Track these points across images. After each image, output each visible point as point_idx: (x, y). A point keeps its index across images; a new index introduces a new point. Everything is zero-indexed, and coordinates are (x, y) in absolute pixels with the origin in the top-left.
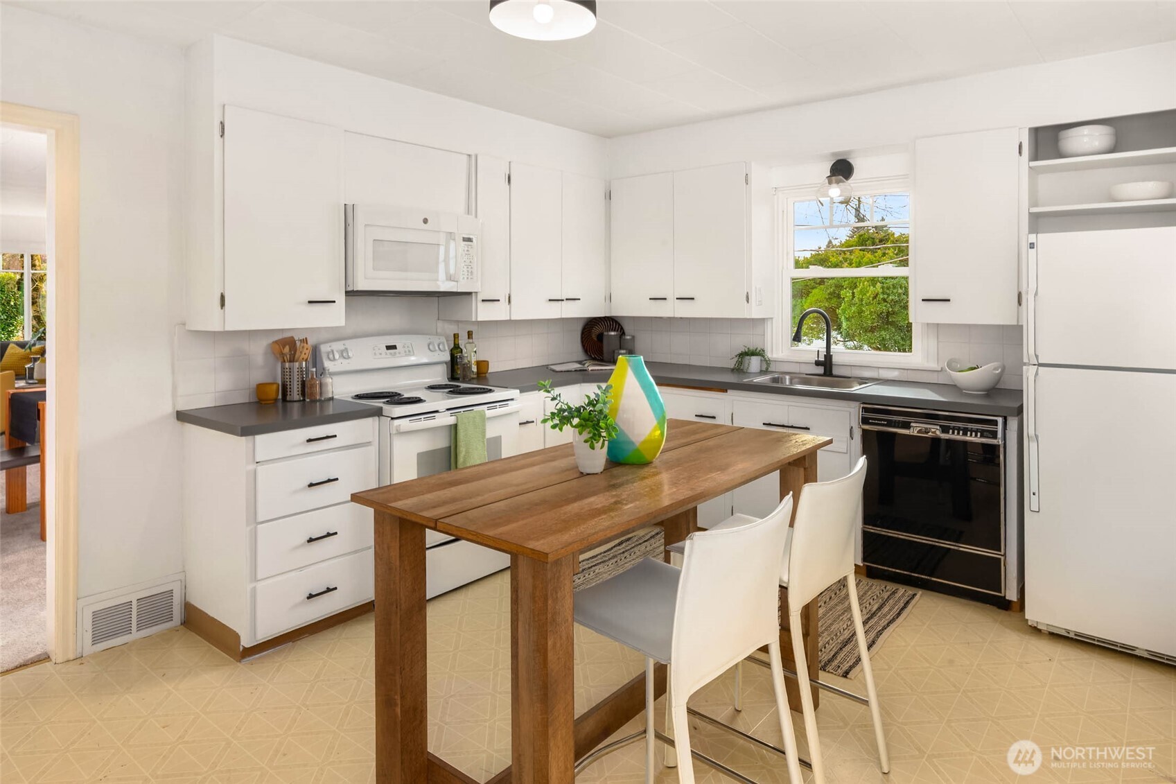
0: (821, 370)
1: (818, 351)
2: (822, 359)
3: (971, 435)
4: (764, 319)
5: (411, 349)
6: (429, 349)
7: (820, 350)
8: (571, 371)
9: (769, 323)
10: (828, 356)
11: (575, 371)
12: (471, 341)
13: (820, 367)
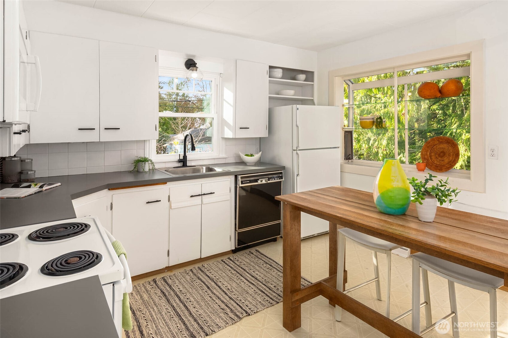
1: (180, 155)
2: (182, 158)
3: (271, 180)
7: (180, 154)
8: (32, 194)
9: (148, 142)
10: (185, 157)
11: (35, 193)
13: (181, 163)
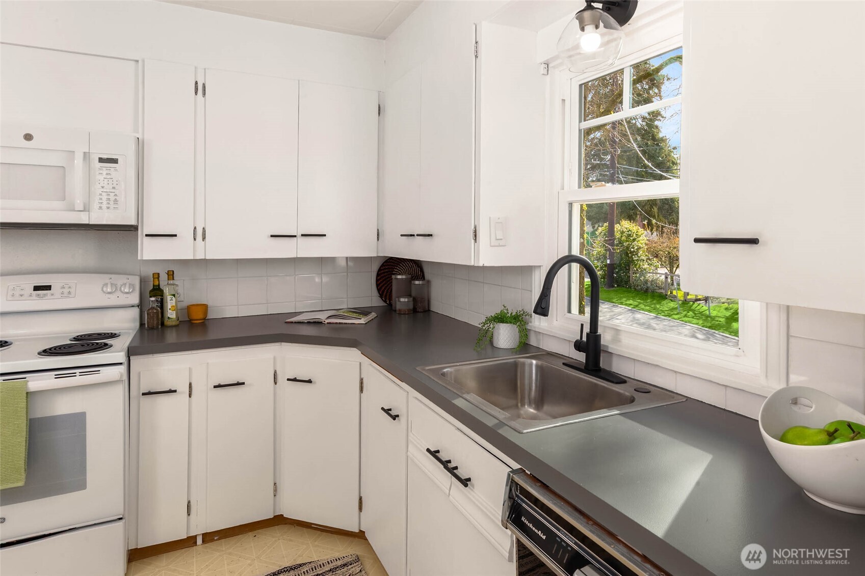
0: (581, 357)
4: (532, 266)
5: (72, 290)
6: (102, 290)
8: (303, 322)
10: (592, 339)
12: (171, 282)
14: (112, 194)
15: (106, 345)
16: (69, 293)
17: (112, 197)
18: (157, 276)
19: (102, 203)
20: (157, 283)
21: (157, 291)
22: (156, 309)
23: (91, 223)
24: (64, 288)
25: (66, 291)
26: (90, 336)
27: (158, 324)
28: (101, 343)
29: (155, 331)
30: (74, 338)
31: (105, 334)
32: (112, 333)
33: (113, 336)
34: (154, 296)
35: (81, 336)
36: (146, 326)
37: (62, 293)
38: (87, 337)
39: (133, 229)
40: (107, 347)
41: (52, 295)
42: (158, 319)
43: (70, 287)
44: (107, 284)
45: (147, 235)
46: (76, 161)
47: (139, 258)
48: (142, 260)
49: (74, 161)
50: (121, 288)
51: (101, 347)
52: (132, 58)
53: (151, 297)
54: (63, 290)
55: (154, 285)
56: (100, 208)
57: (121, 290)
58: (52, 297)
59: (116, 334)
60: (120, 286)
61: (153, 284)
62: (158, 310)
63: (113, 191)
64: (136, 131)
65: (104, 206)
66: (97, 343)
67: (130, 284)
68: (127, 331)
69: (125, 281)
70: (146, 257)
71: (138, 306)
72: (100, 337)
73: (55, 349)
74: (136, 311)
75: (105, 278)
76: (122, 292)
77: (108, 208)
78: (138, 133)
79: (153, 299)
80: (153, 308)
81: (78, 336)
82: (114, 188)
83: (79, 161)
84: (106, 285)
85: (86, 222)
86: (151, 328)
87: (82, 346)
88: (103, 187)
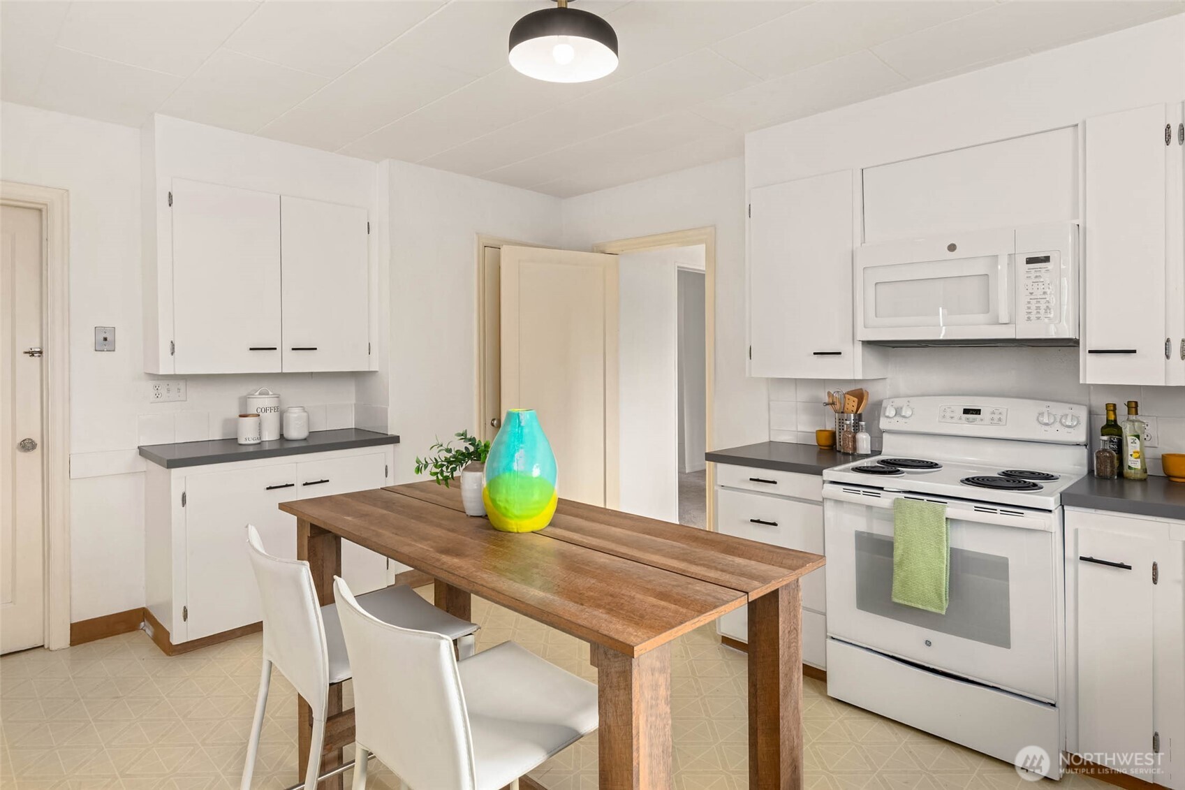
5: (1003, 417)
6: (1038, 420)
12: (1134, 417)
14: (1042, 301)
15: (1035, 485)
16: (1000, 420)
17: (1043, 306)
18: (1112, 408)
19: (1030, 313)
20: (1112, 417)
21: (1112, 428)
22: (1109, 452)
23: (1018, 337)
24: (994, 413)
25: (996, 417)
26: (1022, 474)
27: (1113, 474)
28: (1030, 483)
29: (1109, 482)
30: (1003, 473)
31: (1039, 474)
32: (1048, 475)
33: (1048, 477)
34: (1107, 435)
35: (1011, 471)
36: (1095, 473)
37: (992, 419)
38: (1017, 473)
39: (1073, 344)
40: (1036, 488)
41: (982, 420)
42: (1112, 466)
43: (1000, 413)
44: (1043, 413)
45: (1090, 352)
46: (999, 267)
47: (1081, 382)
48: (1085, 384)
49: (997, 267)
50: (1060, 420)
51: (1028, 487)
52: (1070, 124)
53: (1103, 435)
54: (993, 416)
55: (1107, 420)
56: (1029, 319)
57: (1061, 422)
58: (982, 423)
59: (1052, 476)
60: (1060, 417)
61: (1107, 418)
62: (1112, 454)
63: (1044, 296)
64: (1076, 216)
65: (1033, 316)
66: (1025, 482)
67: (1072, 416)
68: (1067, 475)
69: (1068, 412)
70: (1090, 380)
71: (1086, 446)
72: (1032, 475)
73: (978, 479)
74: (1084, 452)
75: (1041, 406)
76: (1062, 424)
77: (1038, 318)
78: (1078, 218)
79: (1105, 438)
80: (1105, 450)
81: (1007, 471)
82: (1045, 293)
83: (1002, 267)
84: (1041, 414)
85: (1012, 336)
86: (1102, 477)
87: (1008, 481)
88: (1031, 293)
